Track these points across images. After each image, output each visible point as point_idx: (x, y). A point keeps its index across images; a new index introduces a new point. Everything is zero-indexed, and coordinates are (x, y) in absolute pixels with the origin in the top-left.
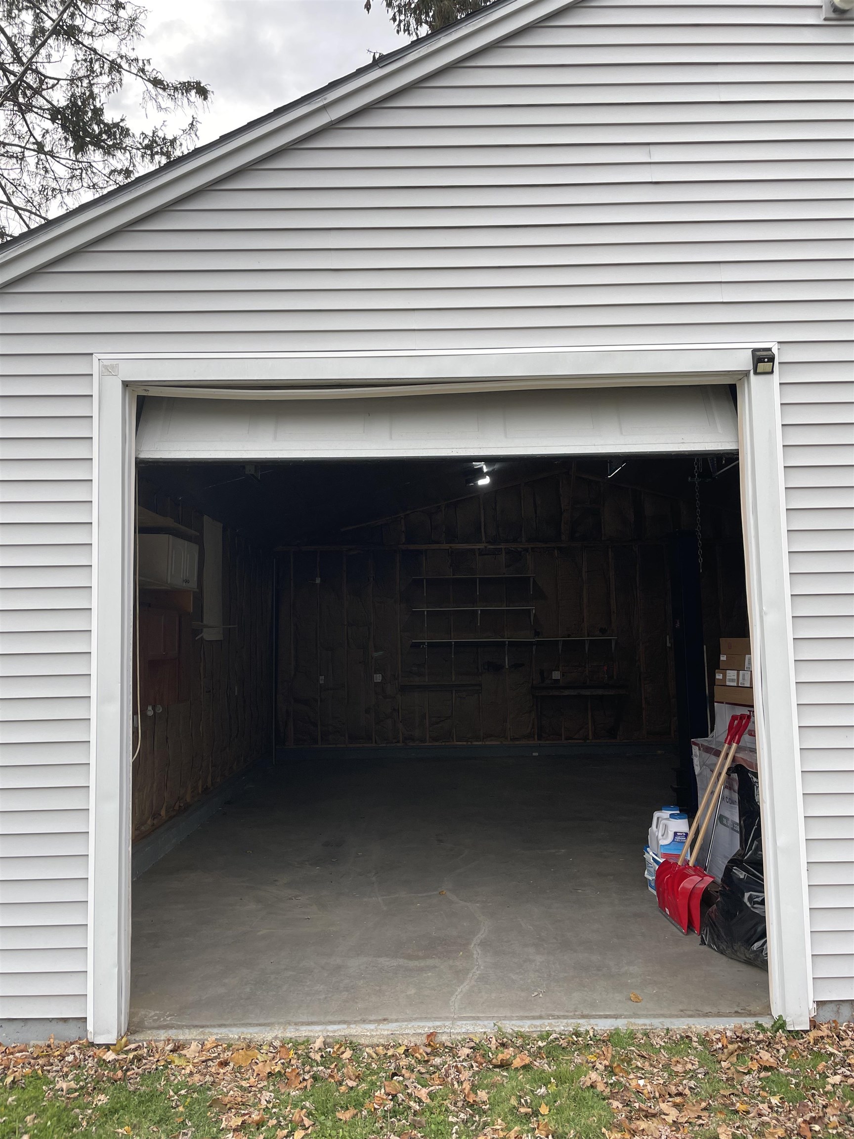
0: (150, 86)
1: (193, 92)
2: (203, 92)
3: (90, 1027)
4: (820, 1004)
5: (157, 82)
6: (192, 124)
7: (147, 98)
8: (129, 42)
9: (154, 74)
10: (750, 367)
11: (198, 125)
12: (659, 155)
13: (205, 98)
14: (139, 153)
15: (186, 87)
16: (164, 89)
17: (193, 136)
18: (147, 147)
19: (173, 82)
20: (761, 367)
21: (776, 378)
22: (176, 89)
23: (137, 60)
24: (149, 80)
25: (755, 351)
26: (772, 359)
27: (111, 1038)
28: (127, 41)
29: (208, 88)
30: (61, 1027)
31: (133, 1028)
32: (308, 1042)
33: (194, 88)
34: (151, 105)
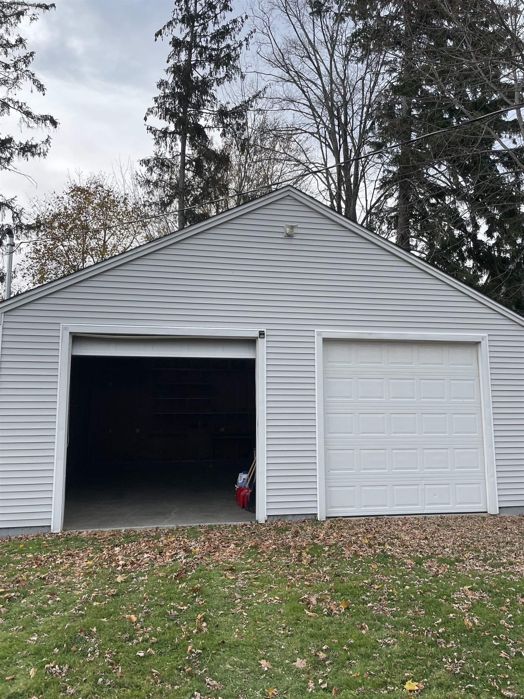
0: (24, 116)
1: (48, 122)
2: (54, 123)
3: (52, 528)
4: (269, 516)
5: (28, 114)
6: (47, 139)
7: (22, 121)
8: (13, 90)
9: (27, 110)
10: (258, 336)
11: (51, 140)
12: (236, 273)
13: (56, 127)
14: (17, 152)
15: (45, 118)
16: (32, 118)
17: (47, 145)
18: (21, 149)
19: (37, 115)
20: (261, 336)
21: (265, 339)
22: (39, 119)
23: (18, 102)
24: (23, 113)
25: (260, 331)
26: (264, 334)
27: (59, 531)
28: (12, 90)
29: (57, 121)
30: (43, 528)
31: (64, 529)
32: (120, 530)
33: (49, 119)
34: (24, 125)
